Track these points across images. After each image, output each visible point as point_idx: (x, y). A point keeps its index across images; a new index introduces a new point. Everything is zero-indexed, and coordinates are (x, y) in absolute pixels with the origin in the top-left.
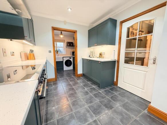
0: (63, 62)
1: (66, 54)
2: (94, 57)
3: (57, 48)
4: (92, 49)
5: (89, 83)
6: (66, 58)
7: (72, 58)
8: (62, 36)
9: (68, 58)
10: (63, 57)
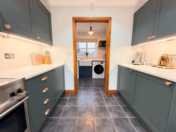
0: (91, 67)
1: (97, 58)
2: (144, 63)
3: (88, 49)
4: (140, 47)
5: (127, 117)
6: (97, 62)
7: (104, 62)
8: (91, 33)
9: (99, 62)
10: (92, 61)
